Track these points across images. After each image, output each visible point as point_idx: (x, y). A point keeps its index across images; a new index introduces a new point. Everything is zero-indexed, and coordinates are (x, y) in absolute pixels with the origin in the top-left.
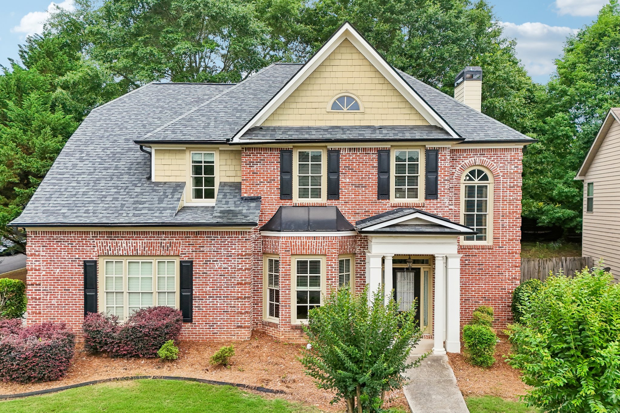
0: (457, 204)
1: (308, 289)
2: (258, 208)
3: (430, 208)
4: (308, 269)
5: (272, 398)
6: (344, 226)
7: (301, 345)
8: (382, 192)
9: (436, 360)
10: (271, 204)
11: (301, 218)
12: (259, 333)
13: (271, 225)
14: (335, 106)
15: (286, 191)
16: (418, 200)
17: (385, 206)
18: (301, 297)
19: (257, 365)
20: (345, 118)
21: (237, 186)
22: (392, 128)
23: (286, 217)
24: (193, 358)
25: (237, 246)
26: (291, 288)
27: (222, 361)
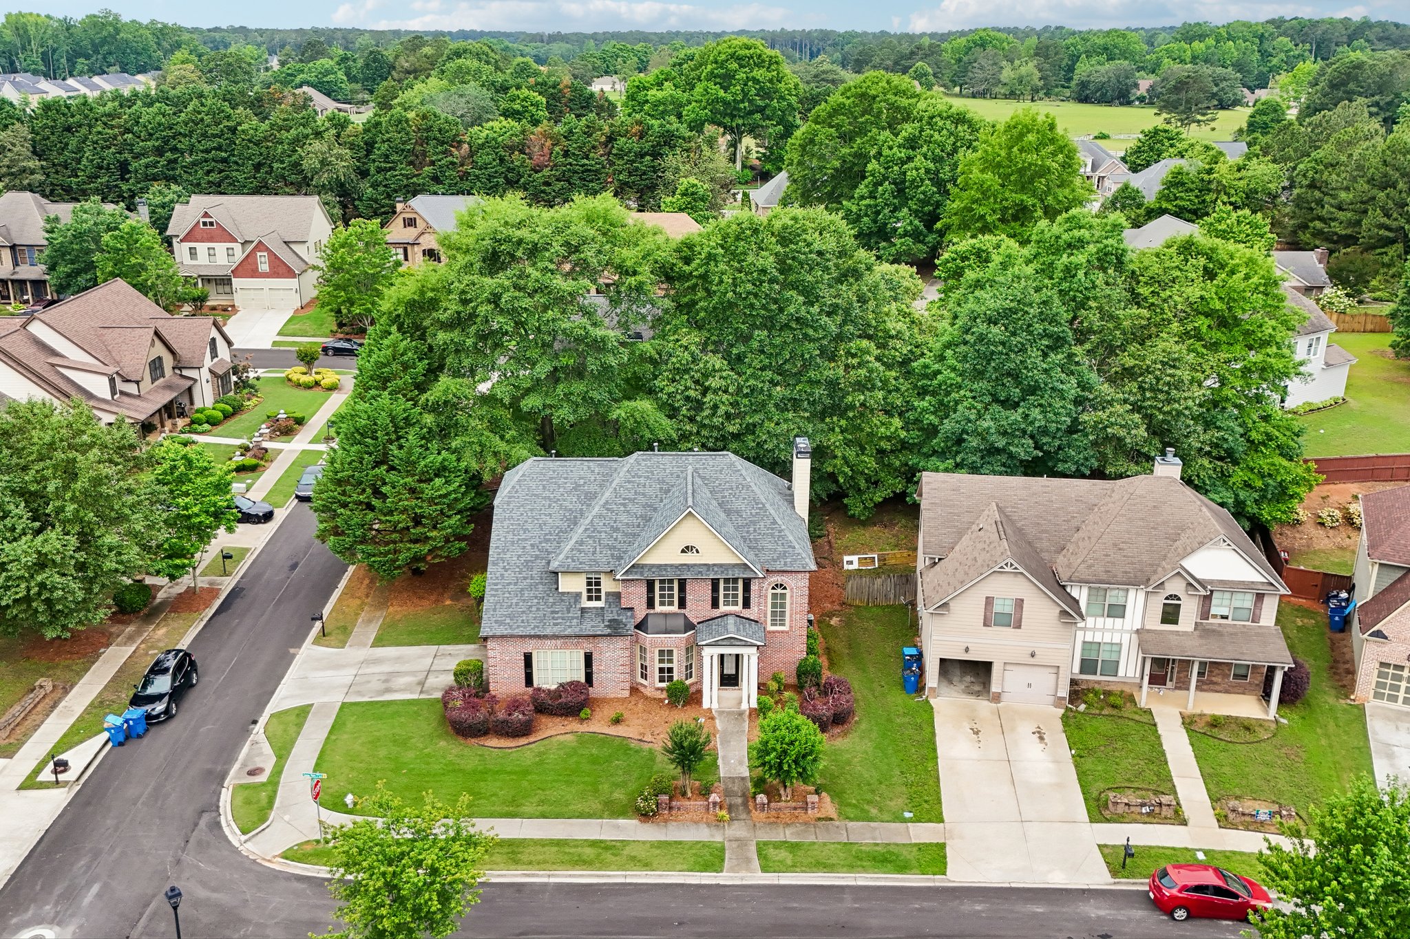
0: (766, 606)
1: (666, 665)
2: (633, 617)
3: (746, 613)
4: (666, 654)
5: (646, 746)
6: (689, 626)
7: (662, 700)
8: (715, 604)
9: (741, 714)
10: (641, 612)
11: (661, 622)
12: (634, 690)
13: (641, 626)
14: (683, 551)
15: (650, 604)
16: (738, 608)
17: (716, 613)
18: (661, 670)
19: (637, 721)
20: (690, 559)
21: (617, 596)
22: (721, 566)
23: (650, 621)
24: (598, 714)
25: (621, 643)
26: (655, 666)
27: (617, 721)
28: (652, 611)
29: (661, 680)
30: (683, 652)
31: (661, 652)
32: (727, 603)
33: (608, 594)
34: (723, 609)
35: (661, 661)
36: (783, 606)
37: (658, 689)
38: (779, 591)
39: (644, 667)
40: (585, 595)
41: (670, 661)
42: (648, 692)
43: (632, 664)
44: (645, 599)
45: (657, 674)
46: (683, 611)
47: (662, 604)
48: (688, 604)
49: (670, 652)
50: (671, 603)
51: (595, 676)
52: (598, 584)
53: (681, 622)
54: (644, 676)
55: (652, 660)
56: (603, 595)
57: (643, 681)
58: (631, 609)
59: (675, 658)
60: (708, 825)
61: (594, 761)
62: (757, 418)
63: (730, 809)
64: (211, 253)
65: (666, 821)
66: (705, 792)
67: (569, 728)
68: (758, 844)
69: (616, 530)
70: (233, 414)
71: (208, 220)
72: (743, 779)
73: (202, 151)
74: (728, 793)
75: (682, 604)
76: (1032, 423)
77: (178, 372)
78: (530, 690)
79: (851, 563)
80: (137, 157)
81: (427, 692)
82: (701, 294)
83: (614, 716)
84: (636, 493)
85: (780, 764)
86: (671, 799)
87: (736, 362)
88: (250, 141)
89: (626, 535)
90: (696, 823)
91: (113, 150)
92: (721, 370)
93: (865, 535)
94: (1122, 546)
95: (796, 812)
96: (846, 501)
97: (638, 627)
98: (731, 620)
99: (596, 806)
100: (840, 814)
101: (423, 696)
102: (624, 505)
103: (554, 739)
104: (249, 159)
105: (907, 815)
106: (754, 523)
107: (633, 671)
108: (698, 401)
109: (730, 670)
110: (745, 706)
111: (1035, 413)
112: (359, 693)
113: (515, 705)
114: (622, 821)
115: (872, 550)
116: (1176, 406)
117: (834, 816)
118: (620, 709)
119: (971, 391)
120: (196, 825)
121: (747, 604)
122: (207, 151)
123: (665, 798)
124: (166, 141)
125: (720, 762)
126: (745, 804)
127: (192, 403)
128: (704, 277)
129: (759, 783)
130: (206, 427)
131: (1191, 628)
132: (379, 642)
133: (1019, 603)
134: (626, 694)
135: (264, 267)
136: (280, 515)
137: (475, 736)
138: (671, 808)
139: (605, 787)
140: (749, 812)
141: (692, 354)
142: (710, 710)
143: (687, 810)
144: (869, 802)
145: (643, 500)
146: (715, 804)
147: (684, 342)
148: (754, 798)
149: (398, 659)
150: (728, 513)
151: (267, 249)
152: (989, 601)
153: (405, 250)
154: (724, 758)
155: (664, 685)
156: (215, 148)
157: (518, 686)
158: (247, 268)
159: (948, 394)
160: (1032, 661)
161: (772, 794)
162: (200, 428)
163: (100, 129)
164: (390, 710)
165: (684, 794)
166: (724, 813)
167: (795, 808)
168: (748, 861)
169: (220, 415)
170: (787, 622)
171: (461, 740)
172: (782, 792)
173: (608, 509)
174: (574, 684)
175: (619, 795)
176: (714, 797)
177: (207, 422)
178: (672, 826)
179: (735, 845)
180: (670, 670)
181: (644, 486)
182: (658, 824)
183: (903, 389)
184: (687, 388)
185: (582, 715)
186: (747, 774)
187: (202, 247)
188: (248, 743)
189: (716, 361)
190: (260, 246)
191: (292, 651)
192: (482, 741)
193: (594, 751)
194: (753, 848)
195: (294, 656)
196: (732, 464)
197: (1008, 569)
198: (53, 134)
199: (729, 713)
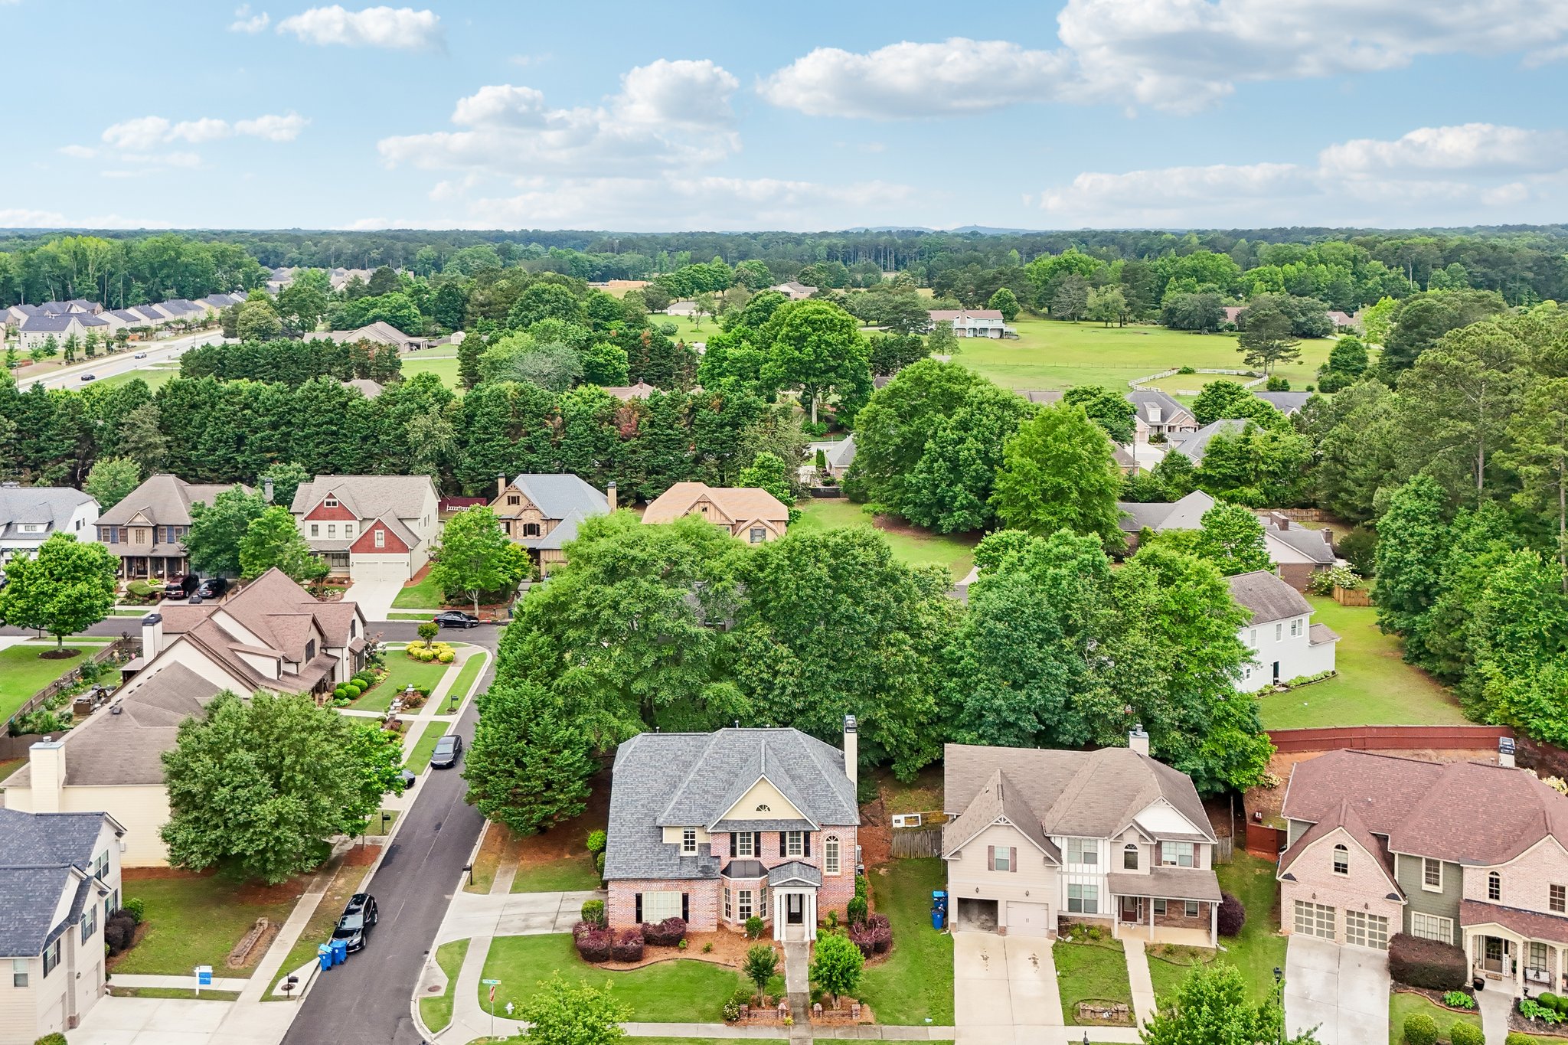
0: (822, 855)
1: (745, 905)
2: (719, 864)
3: (807, 860)
4: (745, 895)
5: (731, 970)
6: (763, 871)
7: (742, 935)
8: (783, 853)
9: (804, 945)
10: (726, 859)
11: (741, 869)
12: (720, 926)
13: (726, 871)
14: (758, 809)
15: (733, 853)
16: (801, 857)
17: (784, 860)
18: (742, 909)
19: (722, 950)
20: (763, 815)
21: (708, 846)
22: (787, 821)
23: (733, 867)
24: (693, 945)
25: (709, 886)
26: (736, 906)
27: (708, 950)
28: (734, 859)
29: (742, 917)
30: (759, 893)
31: (742, 894)
32: (792, 852)
33: (700, 845)
34: (789, 857)
35: (742, 901)
36: (835, 854)
37: (739, 925)
38: (832, 842)
39: (728, 906)
40: (683, 846)
41: (749, 901)
42: (732, 927)
43: (719, 904)
44: (729, 849)
45: (738, 913)
46: (758, 859)
47: (742, 853)
48: (762, 852)
49: (749, 893)
50: (749, 853)
51: (690, 913)
52: (693, 836)
53: (757, 870)
54: (728, 914)
55: (734, 900)
56: (696, 846)
57: (727, 919)
58: (718, 857)
59: (752, 898)
60: (777, 1028)
61: (691, 980)
62: (817, 697)
63: (794, 1016)
64: (331, 530)
65: (746, 1025)
66: (774, 1004)
67: (670, 956)
68: (814, 1041)
69: (706, 792)
70: (368, 688)
71: (331, 500)
72: (804, 994)
73: (315, 426)
74: (792, 1005)
75: (758, 853)
76: (1035, 702)
77: (324, 651)
78: (640, 926)
79: (898, 821)
80: (255, 431)
81: (558, 928)
82: (772, 595)
83: (705, 946)
84: (722, 762)
85: (831, 976)
86: (749, 1008)
87: (799, 650)
88: (360, 416)
89: (715, 796)
90: (769, 1026)
91: (232, 425)
92: (788, 657)
93: (912, 796)
94: (1092, 805)
95: (844, 1019)
96: (893, 767)
97: (724, 872)
98: (795, 866)
99: (693, 1014)
100: (877, 1020)
101: (555, 932)
102: (713, 772)
103: (659, 964)
104: (357, 432)
105: (928, 1020)
106: (812, 786)
107: (718, 911)
108: (770, 682)
109: (795, 909)
110: (807, 939)
111: (1036, 694)
112: (505, 929)
113: (629, 935)
114: (712, 1025)
115: (916, 811)
116: (1145, 689)
117: (873, 1021)
118: (709, 941)
119: (987, 674)
120: (397, 1026)
121: (807, 853)
122: (319, 425)
123: (745, 1007)
124: (281, 416)
125: (787, 982)
126: (806, 1013)
127: (333, 679)
128: (774, 582)
129: (816, 995)
130: (347, 701)
131: (1147, 872)
132: (515, 889)
133: (1014, 851)
134: (714, 929)
135: (380, 543)
136: (420, 782)
137: (599, 961)
138: (749, 1015)
139: (699, 1000)
140: (808, 1018)
141: (765, 644)
142: (780, 942)
143: (762, 1017)
144: (900, 1011)
145: (727, 768)
146: (782, 1011)
147: (758, 634)
148: (812, 1007)
149: (533, 903)
150: (793, 778)
151: (385, 527)
152: (991, 849)
153: (508, 525)
154: (790, 979)
155: (744, 921)
156: (327, 423)
157: (631, 923)
158: (365, 545)
159: (969, 676)
160: (1027, 899)
161: (827, 1005)
162: (342, 703)
163: (222, 406)
164: (531, 942)
165: (759, 1005)
166: (789, 1018)
167: (843, 1015)
169: (358, 689)
170: (839, 869)
171: (588, 965)
172: (833, 1003)
173: (700, 775)
174: (674, 920)
175: (711, 1006)
176: (782, 1006)
177: (347, 697)
178: (750, 1029)
179: (797, 1042)
180: (749, 909)
181: (728, 756)
182: (739, 1027)
183: (936, 670)
184: (761, 672)
185: (681, 945)
186: (807, 989)
187: (323, 525)
188: (424, 969)
189: (784, 650)
190: (379, 525)
191: (447, 897)
192: (605, 965)
193: (691, 973)
195: (449, 901)
196: (796, 738)
197: (1002, 823)
198: (179, 410)
199: (794, 944)
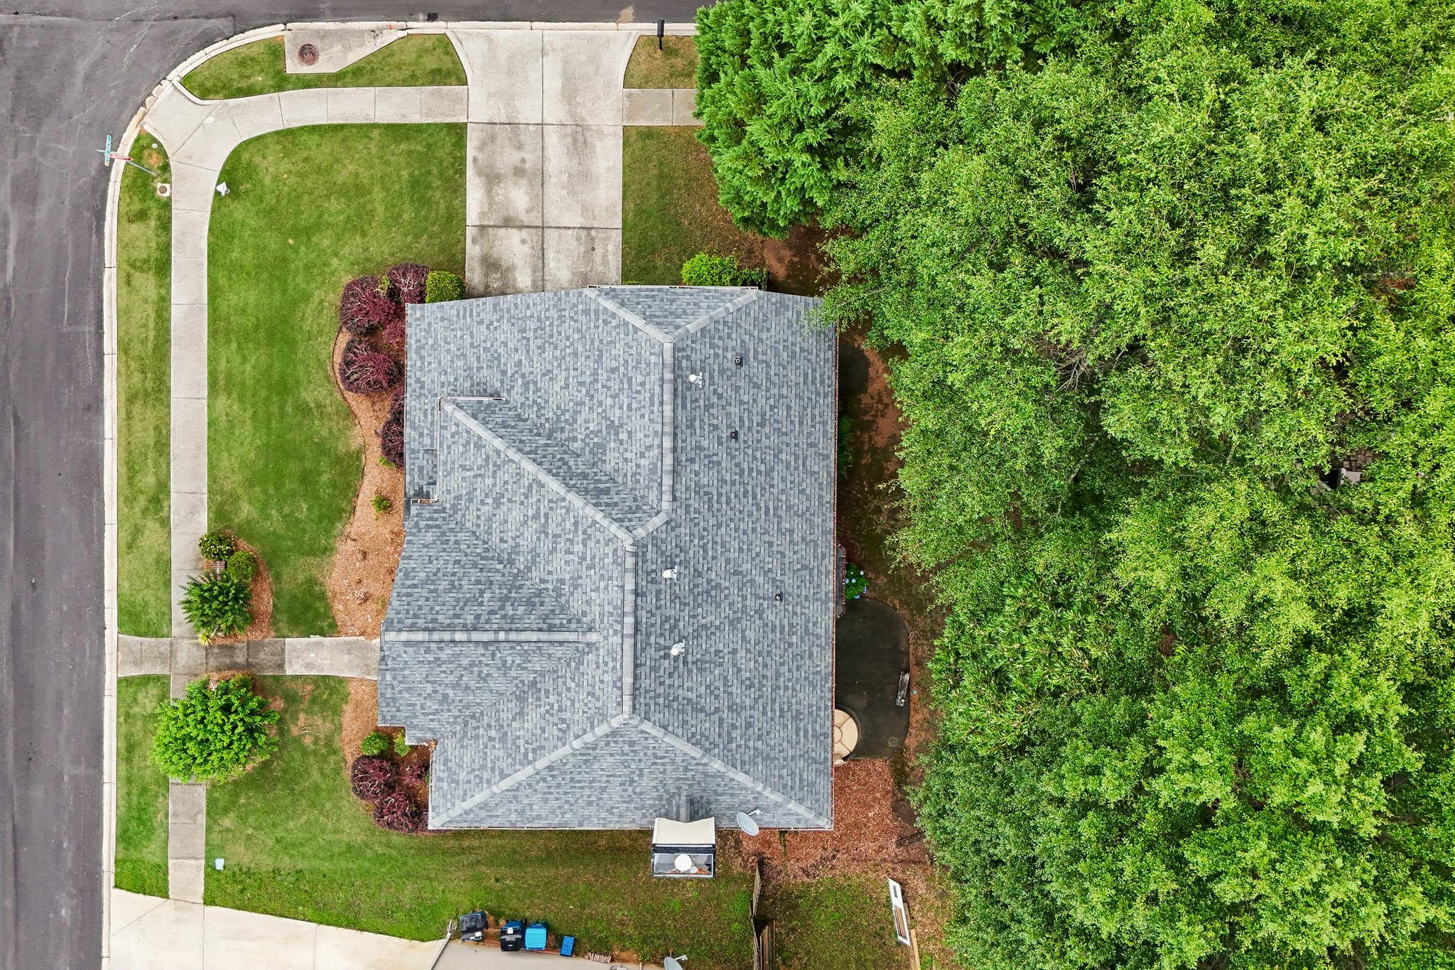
5: (335, 543)
67: (369, 440)
68: (169, 677)
69: (497, 502)
72: (281, 666)
84: (555, 536)
99: (230, 483)
101: (470, 232)
102: (536, 517)
105: (216, 863)
112: (488, 140)
114: (203, 515)
125: (315, 639)
145: (544, 548)
149: (583, 173)
154: (320, 644)
164: (437, 194)
168: (138, 663)
173: (530, 486)
175: (247, 513)
179: (165, 649)
181: (568, 552)
186: (289, 671)
194: (157, 670)
